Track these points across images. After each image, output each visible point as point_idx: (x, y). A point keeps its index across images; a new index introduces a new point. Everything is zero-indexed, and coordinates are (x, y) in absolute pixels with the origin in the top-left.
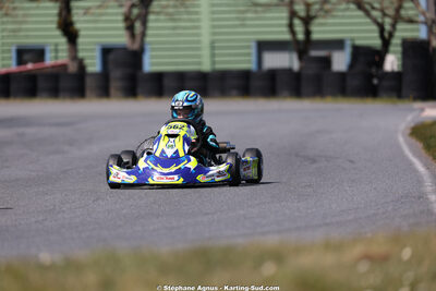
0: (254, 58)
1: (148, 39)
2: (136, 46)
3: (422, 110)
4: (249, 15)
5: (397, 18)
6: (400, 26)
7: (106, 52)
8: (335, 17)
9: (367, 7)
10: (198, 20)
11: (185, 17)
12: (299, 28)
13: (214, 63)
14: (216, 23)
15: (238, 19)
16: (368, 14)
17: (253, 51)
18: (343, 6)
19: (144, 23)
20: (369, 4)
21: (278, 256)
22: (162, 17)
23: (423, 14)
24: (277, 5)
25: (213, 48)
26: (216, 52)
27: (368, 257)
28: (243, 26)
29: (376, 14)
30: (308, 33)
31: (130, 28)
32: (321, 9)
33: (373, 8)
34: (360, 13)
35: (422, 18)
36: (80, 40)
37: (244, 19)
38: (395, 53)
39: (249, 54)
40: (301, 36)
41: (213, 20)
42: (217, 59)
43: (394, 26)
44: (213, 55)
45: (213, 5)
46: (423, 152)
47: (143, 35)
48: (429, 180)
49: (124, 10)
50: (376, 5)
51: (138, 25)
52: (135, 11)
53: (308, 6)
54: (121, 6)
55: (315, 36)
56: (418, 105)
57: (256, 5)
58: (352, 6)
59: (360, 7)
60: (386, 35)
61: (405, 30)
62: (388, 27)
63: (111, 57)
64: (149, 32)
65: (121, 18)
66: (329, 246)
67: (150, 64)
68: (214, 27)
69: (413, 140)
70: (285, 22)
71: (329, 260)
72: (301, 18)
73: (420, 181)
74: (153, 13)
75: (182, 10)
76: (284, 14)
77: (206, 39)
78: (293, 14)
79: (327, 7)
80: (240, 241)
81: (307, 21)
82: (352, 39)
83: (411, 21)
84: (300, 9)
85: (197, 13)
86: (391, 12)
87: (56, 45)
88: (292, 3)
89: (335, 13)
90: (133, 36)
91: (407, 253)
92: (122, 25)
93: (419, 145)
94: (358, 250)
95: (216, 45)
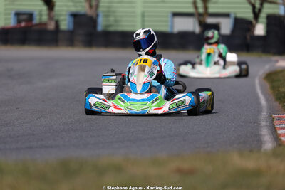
0: (169, 24)
1: (101, 9)
3: (277, 61)
6: (266, 5)
7: (75, 16)
12: (200, 4)
17: (169, 19)
25: (143, 16)
26: (146, 19)
28: (164, 2)
30: (206, 8)
31: (89, 1)
36: (56, 8)
38: (262, 23)
39: (166, 21)
40: (201, 10)
42: (146, 24)
43: (262, 4)
44: (143, 21)
47: (97, 6)
55: (211, 10)
56: (275, 58)
60: (257, 10)
61: (269, 8)
62: (258, 6)
64: (101, 4)
67: (101, 26)
68: (144, 2)
77: (139, 10)
82: (235, 13)
87: (41, 11)
90: (91, 6)
93: (267, 85)
95: (146, 14)
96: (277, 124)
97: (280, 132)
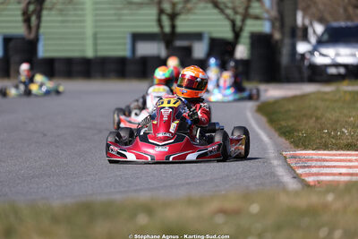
0: (128, 47)
1: (42, 31)
2: (32, 36)
3: (266, 90)
4: (125, 12)
5: (246, 16)
6: (249, 22)
7: (8, 40)
8: (195, 14)
9: (222, 6)
10: (84, 15)
11: (72, 13)
12: (166, 22)
13: (96, 50)
14: (98, 18)
15: (115, 14)
16: (222, 11)
17: (128, 41)
18: (202, 5)
19: (39, 17)
20: (224, 3)
21: (149, 210)
22: (53, 12)
23: (267, 12)
24: (147, 4)
25: (95, 37)
26: (99, 42)
27: (223, 212)
28: (119, 20)
29: (229, 12)
30: (173, 27)
31: (27, 21)
32: (184, 8)
33: (227, 7)
34: (216, 11)
35: (266, 15)
37: (121, 15)
38: (244, 44)
39: (125, 44)
40: (167, 29)
41: (96, 15)
42: (99, 48)
43: (243, 21)
44: (95, 44)
45: (96, 3)
46: (267, 125)
47: (38, 27)
48: (272, 148)
49: (22, 6)
50: (230, 5)
51: (34, 19)
52: (32, 8)
53: (174, 5)
54: (19, 3)
56: (262, 87)
57: (131, 3)
58: (210, 5)
59: (216, 5)
60: (237, 29)
61: (254, 25)
62: (238, 23)
63: (11, 44)
64: (43, 24)
65: (19, 13)
66: (190, 202)
67: (43, 51)
68: (96, 21)
69: (259, 116)
70: (155, 17)
71: (191, 213)
72: (168, 15)
73: (264, 149)
74: (46, 8)
75: (70, 7)
76: (153, 12)
77: (89, 31)
78: (161, 12)
79: (189, 6)
80: (118, 197)
81: (173, 17)
82: (210, 33)
83: (257, 18)
84: (167, 7)
85: (83, 9)
86: (241, 10)
88: (160, 3)
89: (196, 11)
90: (29, 27)
91: (255, 208)
92: (20, 18)
93: (264, 120)
94: (215, 205)
95: (99, 36)
96: (292, 163)
97: (300, 171)
